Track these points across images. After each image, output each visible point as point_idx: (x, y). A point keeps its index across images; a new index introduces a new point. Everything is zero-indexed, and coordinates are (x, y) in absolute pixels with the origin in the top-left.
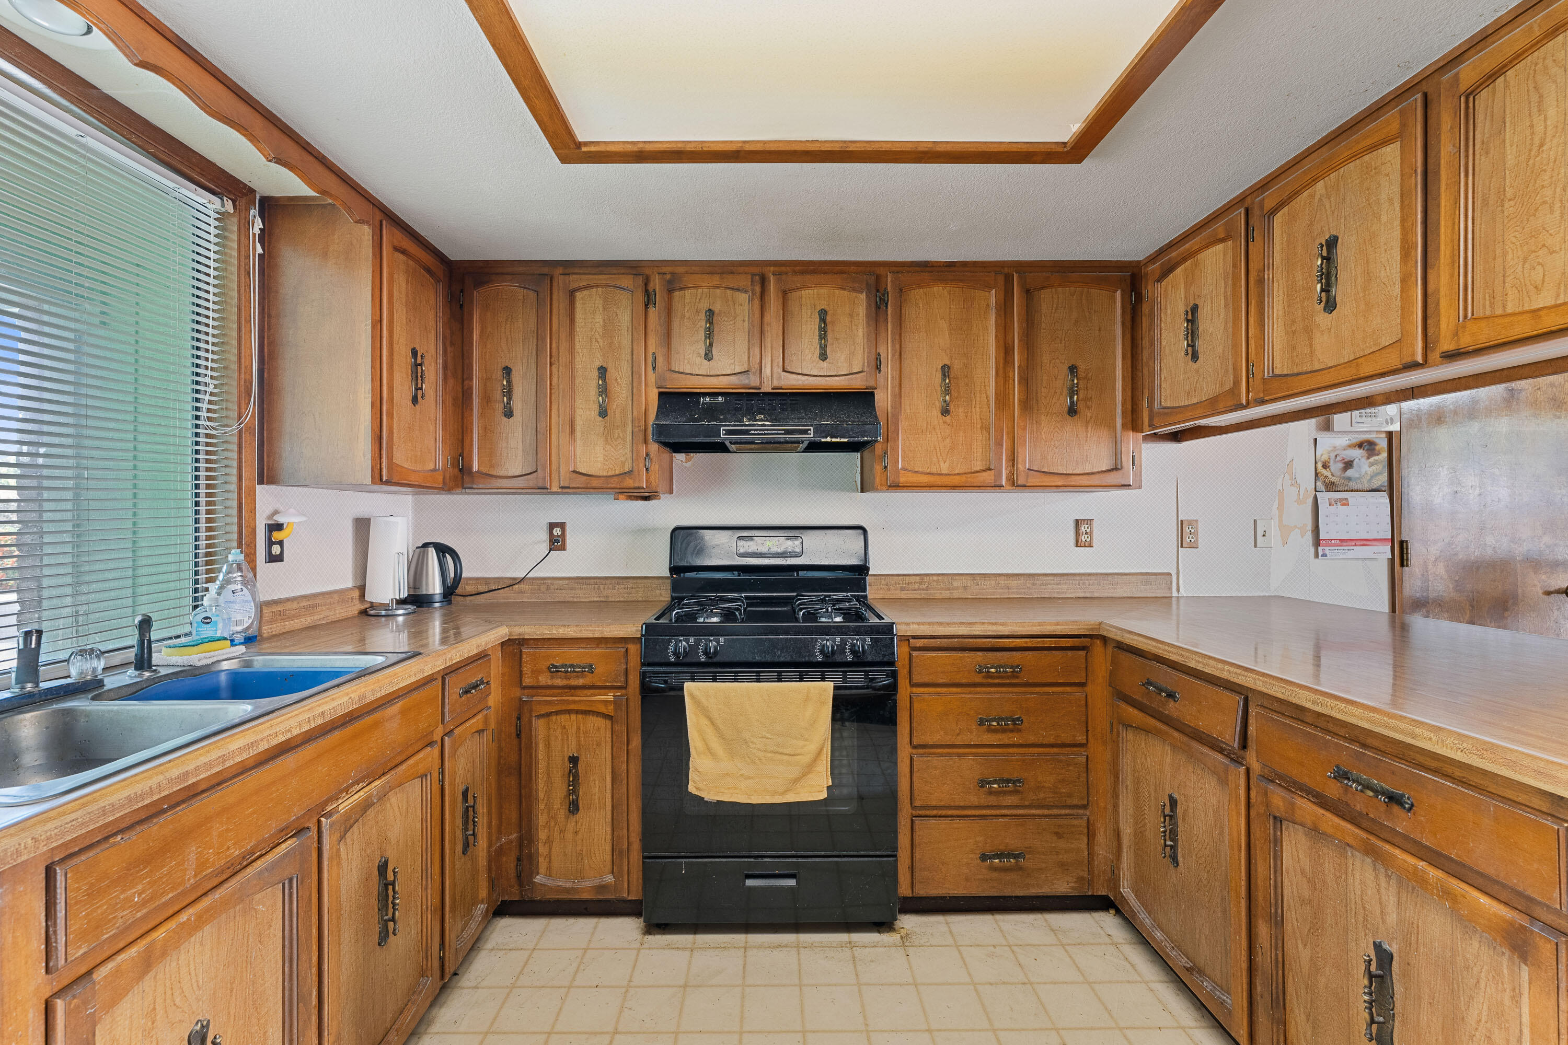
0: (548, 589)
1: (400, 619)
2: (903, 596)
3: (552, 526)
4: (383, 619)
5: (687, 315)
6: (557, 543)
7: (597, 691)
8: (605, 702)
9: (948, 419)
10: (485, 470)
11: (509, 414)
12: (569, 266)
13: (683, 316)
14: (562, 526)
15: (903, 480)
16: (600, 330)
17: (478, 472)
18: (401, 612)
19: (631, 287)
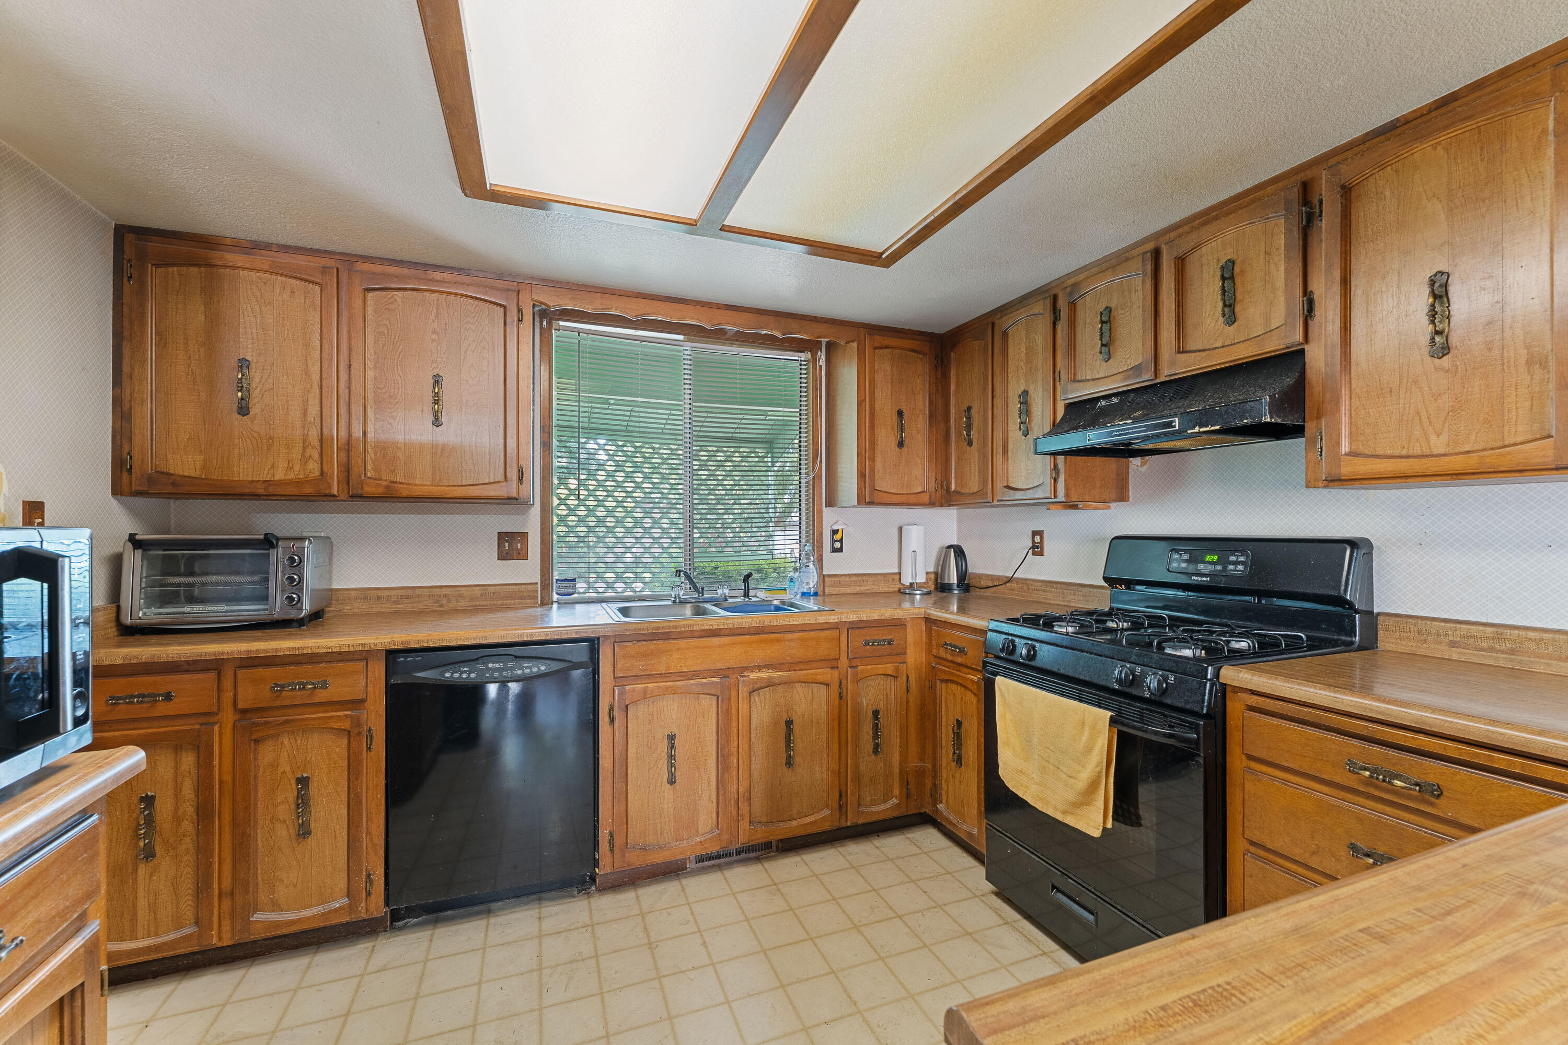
0: (1028, 589)
1: (918, 597)
2: (1454, 656)
3: (1035, 533)
4: (907, 596)
5: (1088, 320)
6: (1037, 549)
7: (971, 671)
8: (972, 681)
9: (1446, 361)
10: (959, 489)
11: (970, 443)
12: (1004, 310)
13: (1085, 323)
14: (1040, 533)
15: (1346, 470)
16: (1024, 358)
17: (955, 492)
18: (918, 592)
19: (1042, 311)
